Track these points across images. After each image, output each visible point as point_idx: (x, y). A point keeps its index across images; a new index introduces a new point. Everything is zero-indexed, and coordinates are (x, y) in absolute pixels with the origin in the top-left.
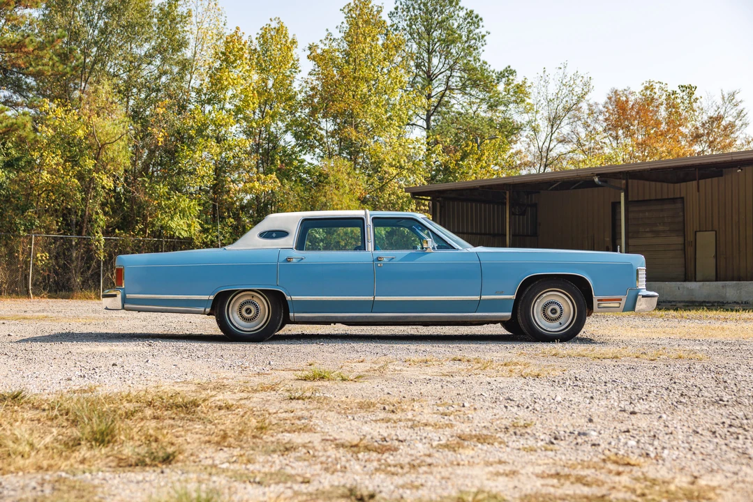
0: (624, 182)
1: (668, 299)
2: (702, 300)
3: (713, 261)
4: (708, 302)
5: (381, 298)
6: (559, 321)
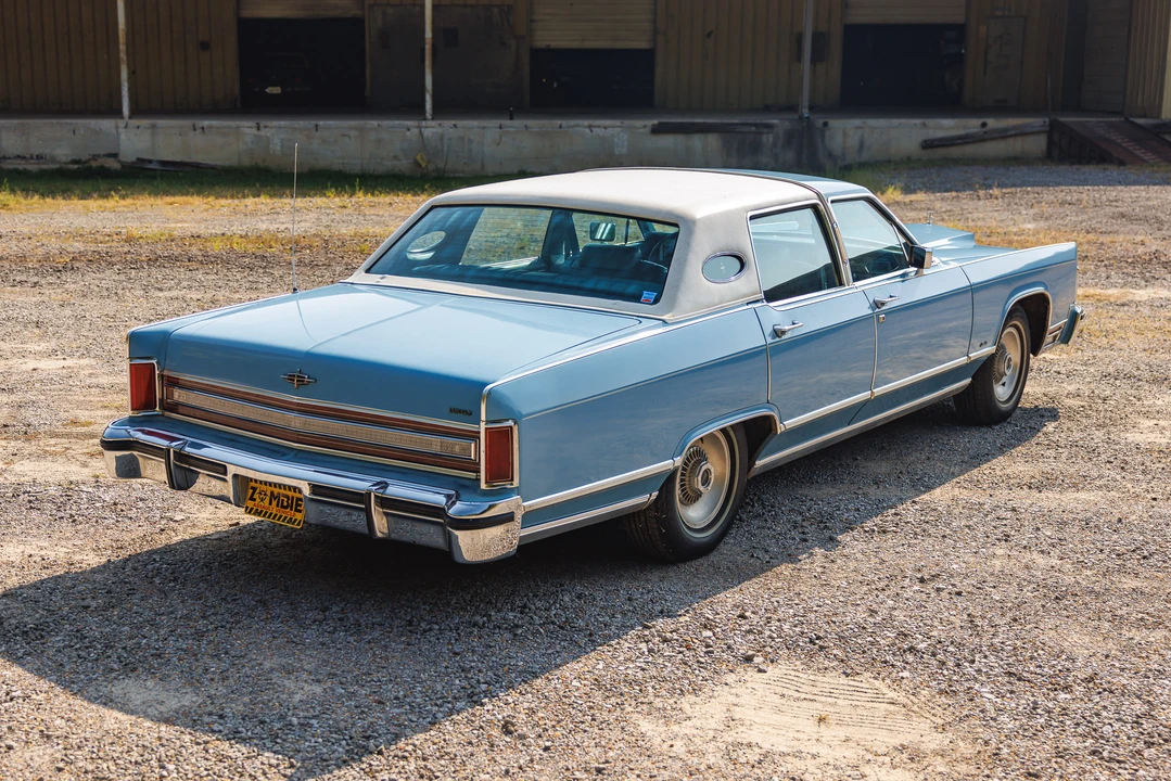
5: (878, 391)
6: (1004, 379)
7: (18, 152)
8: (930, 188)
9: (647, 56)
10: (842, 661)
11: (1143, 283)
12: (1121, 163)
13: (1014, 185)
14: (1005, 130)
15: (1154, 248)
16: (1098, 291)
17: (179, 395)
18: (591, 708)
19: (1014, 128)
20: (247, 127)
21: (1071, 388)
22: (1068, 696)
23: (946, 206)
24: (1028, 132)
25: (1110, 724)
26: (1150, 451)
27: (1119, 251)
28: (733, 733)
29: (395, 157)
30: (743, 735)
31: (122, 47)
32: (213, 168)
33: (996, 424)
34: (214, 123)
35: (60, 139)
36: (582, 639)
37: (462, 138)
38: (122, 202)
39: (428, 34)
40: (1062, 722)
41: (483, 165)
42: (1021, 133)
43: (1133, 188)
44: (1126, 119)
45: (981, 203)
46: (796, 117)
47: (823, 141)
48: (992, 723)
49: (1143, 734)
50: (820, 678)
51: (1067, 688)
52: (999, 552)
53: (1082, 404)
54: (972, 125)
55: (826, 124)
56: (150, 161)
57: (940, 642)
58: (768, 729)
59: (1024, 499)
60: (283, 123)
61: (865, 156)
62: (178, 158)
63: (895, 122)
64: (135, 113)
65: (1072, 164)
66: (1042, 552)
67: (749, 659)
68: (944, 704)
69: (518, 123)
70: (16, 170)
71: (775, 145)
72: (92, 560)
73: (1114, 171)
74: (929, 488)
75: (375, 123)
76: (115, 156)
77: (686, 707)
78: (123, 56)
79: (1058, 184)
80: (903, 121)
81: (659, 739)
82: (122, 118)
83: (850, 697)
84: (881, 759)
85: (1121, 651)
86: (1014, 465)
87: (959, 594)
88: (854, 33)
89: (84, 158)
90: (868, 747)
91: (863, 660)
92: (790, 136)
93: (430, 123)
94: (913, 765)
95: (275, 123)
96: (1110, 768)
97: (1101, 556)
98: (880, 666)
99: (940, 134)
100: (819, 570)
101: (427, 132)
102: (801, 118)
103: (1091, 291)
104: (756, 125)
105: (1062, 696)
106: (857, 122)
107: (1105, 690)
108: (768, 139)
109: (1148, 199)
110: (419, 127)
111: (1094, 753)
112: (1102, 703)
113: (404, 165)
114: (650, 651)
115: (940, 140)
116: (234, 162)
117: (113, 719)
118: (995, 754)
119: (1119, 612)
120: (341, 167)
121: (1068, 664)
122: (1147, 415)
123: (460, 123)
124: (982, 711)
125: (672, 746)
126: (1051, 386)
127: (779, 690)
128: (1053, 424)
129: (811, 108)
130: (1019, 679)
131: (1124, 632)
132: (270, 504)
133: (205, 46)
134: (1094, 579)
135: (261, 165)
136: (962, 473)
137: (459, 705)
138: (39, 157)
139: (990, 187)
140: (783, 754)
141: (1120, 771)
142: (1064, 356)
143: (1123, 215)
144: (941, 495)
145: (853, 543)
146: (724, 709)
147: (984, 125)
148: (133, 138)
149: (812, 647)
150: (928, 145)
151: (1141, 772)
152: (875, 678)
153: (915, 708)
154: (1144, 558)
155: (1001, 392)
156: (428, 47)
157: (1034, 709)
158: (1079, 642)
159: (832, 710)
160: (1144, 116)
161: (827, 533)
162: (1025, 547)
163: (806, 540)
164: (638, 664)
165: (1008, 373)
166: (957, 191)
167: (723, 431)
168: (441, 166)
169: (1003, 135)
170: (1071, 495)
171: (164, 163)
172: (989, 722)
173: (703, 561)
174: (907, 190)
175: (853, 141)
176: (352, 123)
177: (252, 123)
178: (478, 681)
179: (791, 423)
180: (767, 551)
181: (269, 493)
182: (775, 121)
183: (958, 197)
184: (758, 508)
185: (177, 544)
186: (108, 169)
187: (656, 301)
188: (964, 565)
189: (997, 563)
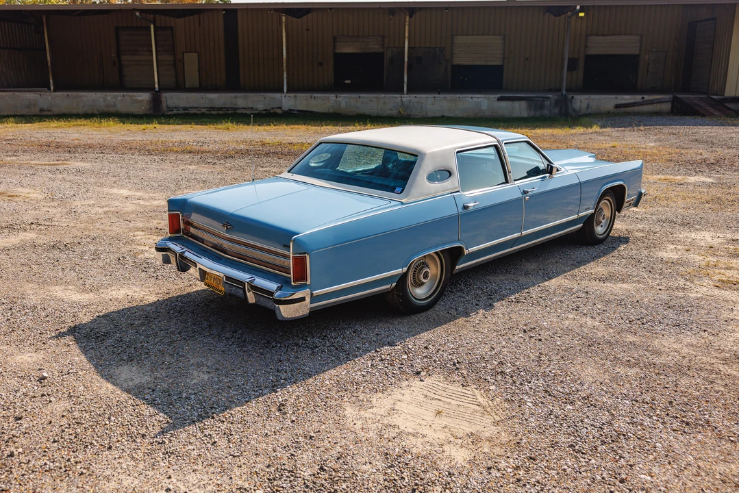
0: (152, 16)
1: (195, 106)
2: (220, 106)
3: (197, 73)
4: (225, 108)
5: (525, 233)
6: (602, 224)
7: (243, 106)
8: (613, 126)
9: (500, 68)
10: (464, 377)
11: (695, 173)
12: (703, 116)
13: (651, 125)
14: (653, 100)
15: (706, 156)
16: (672, 177)
17: (192, 230)
18: (327, 397)
19: (656, 99)
20: (332, 96)
21: (640, 227)
22: (571, 408)
23: (617, 134)
24: (663, 102)
25: (586, 428)
26: (667, 262)
27: (689, 157)
28: (389, 418)
29: (391, 110)
30: (395, 420)
31: (285, 65)
32: (318, 113)
33: (596, 245)
34: (319, 95)
35: (259, 101)
36: (342, 355)
37: (418, 102)
38: (274, 127)
39: (406, 59)
40: (561, 424)
41: (427, 113)
42: (660, 102)
43: (706, 127)
44: (708, 96)
45: (634, 133)
46: (560, 94)
47: (571, 104)
48: (525, 422)
49: (602, 435)
50: (450, 387)
51: (572, 403)
52: (571, 316)
53: (643, 235)
54: (638, 98)
55: (573, 97)
56: (294, 110)
57: (518, 369)
58: (408, 416)
59: (595, 286)
60: (346, 95)
61: (589, 111)
62: (304, 109)
63: (603, 96)
64: (288, 91)
65: (681, 115)
66: (592, 317)
67: (418, 373)
68: (505, 407)
69: (442, 96)
70: (242, 113)
71: (550, 106)
72: (152, 299)
73: (699, 119)
74: (550, 278)
75: (383, 95)
76: (280, 108)
77: (374, 401)
78: (285, 68)
79: (671, 125)
80: (607, 96)
81: (351, 419)
82: (284, 93)
83: (459, 400)
84: (457, 441)
85: (610, 380)
86: (597, 268)
87: (540, 340)
88: (589, 58)
89: (269, 108)
90: (454, 433)
91: (474, 377)
92: (557, 102)
93: (405, 96)
94: (472, 446)
95: (343, 95)
96: (576, 457)
97: (621, 321)
98: (481, 382)
99: (623, 102)
100: (477, 322)
101: (404, 100)
102: (562, 94)
103: (668, 177)
104: (542, 97)
105: (569, 407)
106: (587, 96)
107: (592, 405)
108: (547, 103)
109: (711, 133)
110: (401, 97)
111: (571, 446)
112: (588, 414)
113: (394, 113)
114: (372, 365)
115: (623, 104)
116: (326, 111)
117: (106, 388)
118: (518, 443)
119: (619, 356)
120: (369, 113)
121: (579, 387)
122: (673, 243)
123: (418, 96)
124: (522, 414)
125: (355, 424)
126: (631, 225)
127: (426, 392)
128: (625, 246)
129: (567, 90)
130: (550, 395)
131: (616, 368)
132: (213, 282)
133: (321, 64)
134: (613, 334)
135: (338, 112)
136: (570, 271)
137: (265, 391)
138: (251, 108)
139: (640, 126)
140: (409, 434)
141: (582, 459)
142: (644, 210)
143: (696, 140)
144: (553, 283)
145: (500, 307)
146: (393, 402)
147: (643, 98)
148: (288, 101)
149: (452, 368)
150: (617, 106)
151: (593, 461)
152: (476, 389)
153: (489, 410)
154: (643, 324)
155: (599, 230)
156: (406, 64)
157: (550, 415)
158: (590, 373)
159: (447, 407)
160: (717, 95)
161: (490, 301)
162: (584, 314)
163: (478, 305)
164: (363, 373)
165: (603, 221)
166: (625, 127)
167: (436, 253)
168: (409, 113)
169: (652, 102)
170: (620, 285)
171: (298, 111)
172: (524, 421)
173: (424, 314)
174: (603, 126)
175: (584, 105)
176: (374, 95)
177: (334, 95)
178: (281, 378)
179: (472, 249)
180: (457, 310)
182: (551, 96)
183: (624, 130)
184: (463, 287)
185: (194, 292)
186: (277, 113)
187: (401, 192)
188: (550, 323)
189: (567, 322)
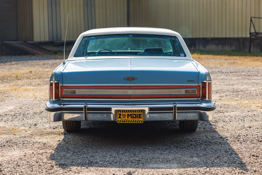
132: (128, 118)
181: (127, 115)
187: (185, 56)
